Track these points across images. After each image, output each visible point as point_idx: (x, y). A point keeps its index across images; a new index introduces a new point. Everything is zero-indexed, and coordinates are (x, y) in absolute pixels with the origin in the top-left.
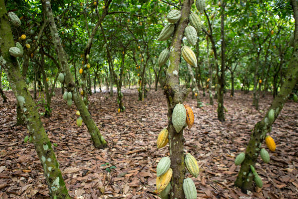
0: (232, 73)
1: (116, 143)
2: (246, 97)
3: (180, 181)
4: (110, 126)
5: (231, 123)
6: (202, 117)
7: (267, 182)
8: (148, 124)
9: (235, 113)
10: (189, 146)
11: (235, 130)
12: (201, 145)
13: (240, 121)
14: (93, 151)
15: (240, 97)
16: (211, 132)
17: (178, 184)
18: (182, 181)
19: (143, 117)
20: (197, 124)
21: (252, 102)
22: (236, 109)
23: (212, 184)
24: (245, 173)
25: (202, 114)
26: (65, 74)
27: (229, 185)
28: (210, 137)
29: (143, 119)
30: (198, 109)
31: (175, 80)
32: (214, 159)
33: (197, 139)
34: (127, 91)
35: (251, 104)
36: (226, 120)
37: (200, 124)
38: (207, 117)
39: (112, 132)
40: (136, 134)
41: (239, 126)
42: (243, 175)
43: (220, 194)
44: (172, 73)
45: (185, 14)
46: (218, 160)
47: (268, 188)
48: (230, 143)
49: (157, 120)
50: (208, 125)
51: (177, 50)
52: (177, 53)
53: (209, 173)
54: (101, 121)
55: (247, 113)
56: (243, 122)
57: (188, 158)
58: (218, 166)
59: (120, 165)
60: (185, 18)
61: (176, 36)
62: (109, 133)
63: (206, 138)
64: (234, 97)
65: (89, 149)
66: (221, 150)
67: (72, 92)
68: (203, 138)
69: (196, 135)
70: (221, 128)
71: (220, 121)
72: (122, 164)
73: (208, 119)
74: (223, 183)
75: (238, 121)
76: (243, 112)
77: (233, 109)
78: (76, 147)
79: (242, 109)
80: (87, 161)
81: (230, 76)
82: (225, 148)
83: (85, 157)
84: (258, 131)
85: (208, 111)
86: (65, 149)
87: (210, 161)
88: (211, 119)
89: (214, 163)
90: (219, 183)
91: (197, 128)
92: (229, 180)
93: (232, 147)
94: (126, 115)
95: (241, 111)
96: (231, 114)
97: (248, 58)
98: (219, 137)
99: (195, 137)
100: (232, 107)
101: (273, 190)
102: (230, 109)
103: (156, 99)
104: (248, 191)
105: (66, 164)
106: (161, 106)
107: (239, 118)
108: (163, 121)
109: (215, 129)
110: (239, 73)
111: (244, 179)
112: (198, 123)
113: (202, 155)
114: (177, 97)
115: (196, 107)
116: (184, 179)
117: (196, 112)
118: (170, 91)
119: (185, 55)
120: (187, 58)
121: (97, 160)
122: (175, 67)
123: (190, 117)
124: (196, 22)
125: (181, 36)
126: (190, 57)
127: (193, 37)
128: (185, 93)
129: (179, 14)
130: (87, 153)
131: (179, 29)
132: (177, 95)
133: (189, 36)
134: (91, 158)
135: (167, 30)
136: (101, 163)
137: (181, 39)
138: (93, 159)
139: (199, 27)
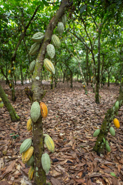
0: (109, 73)
1: (27, 118)
2: (117, 88)
3: (39, 156)
4: (27, 106)
5: (103, 105)
6: (86, 101)
7: (115, 147)
8: (51, 105)
9: (107, 98)
10: (72, 121)
11: (104, 109)
12: (80, 120)
13: (109, 103)
14: (10, 123)
15: (113, 88)
16: (89, 111)
17: (38, 158)
18: (41, 155)
19: (49, 100)
20: (81, 105)
21: (119, 91)
22: (108, 96)
23: (79, 149)
24: (99, 143)
25: (86, 99)
27: (90, 150)
28: (87, 114)
29: (49, 102)
30: (85, 95)
31: (37, 83)
32: (86, 130)
33: (79, 116)
34: (46, 83)
35: (118, 92)
36: (100, 103)
37: (84, 105)
38: (89, 100)
39: (26, 110)
41: (107, 107)
42: (98, 143)
43: (82, 156)
44: (35, 79)
45: (47, 35)
46: (88, 130)
47: (115, 151)
48: (99, 119)
49: (58, 102)
50: (88, 106)
53: (79, 140)
54: (22, 103)
55: (114, 98)
56: (110, 104)
57: (46, 139)
58: (87, 135)
59: (23, 134)
61: (40, 52)
62: (24, 111)
63: (84, 115)
64: (109, 88)
65: (8, 122)
66: (92, 124)
68: (82, 115)
69: (79, 113)
70: (96, 108)
71: (97, 103)
72: (25, 133)
73: (89, 102)
74: (86, 148)
75: (108, 104)
76: (112, 97)
77: (106, 95)
79: (112, 95)
80: (4, 130)
81: (108, 75)
82: (94, 122)
83: (3, 128)
84: (109, 115)
85: (91, 96)
87: (82, 132)
88: (91, 102)
89: (84, 133)
90: (83, 148)
91: (81, 108)
92: (91, 146)
93: (99, 121)
95: (111, 97)
96: (104, 98)
97: (118, 64)
98: (93, 114)
99: (78, 114)
100: (106, 94)
101: (118, 153)
102: (104, 95)
103: (62, 88)
104: (101, 154)
106: (63, 93)
107: (108, 102)
108: (61, 103)
109: (92, 109)
110: (113, 73)
111: (98, 146)
112: (83, 105)
113: (78, 127)
114: (35, 97)
115: (84, 94)
116: (43, 154)
117: (83, 97)
118: (29, 92)
119: (46, 66)
120: (47, 67)
121: (10, 130)
122: (37, 74)
123: (43, 112)
124: (56, 42)
125: (44, 52)
126: (49, 67)
127: (51, 52)
128: (42, 93)
129: (42, 35)
130: (5, 125)
131: (43, 46)
132: (35, 95)
133: (48, 52)
134: (7, 128)
135: (34, 47)
136: (12, 132)
137: (43, 53)
138: (8, 129)
139: (58, 45)
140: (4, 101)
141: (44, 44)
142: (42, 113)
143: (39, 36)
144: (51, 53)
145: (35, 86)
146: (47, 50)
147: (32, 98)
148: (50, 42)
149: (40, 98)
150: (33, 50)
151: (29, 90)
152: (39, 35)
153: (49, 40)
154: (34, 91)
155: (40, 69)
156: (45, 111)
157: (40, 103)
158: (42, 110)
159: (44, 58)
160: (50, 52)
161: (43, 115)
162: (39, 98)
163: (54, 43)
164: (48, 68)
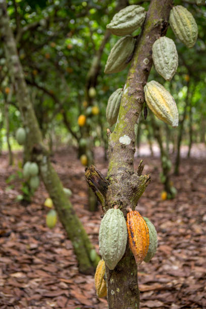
26: (28, 130)
31: (122, 155)
40: (175, 248)
44: (118, 142)
45: (156, 12)
51: (132, 91)
52: (133, 97)
60: (155, 22)
61: (135, 62)
65: (67, 274)
67: (39, 163)
78: (46, 268)
80: (51, 298)
83: (52, 290)
86: (25, 269)
94: (175, 207)
105: (12, 301)
114: (114, 194)
118: (97, 181)
119: (150, 102)
120: (153, 107)
121: (71, 297)
122: (125, 128)
123: (135, 239)
124: (182, 27)
125: (145, 61)
126: (159, 106)
127: (165, 61)
128: (134, 184)
129: (137, 13)
130: (59, 283)
131: (142, 45)
132: (113, 189)
133: (156, 61)
134: (62, 292)
135: (117, 50)
136: (76, 305)
137: (144, 67)
138: (64, 295)
139: (189, 36)
140: (59, 208)
141: (146, 38)
142: (132, 244)
143: (130, 18)
144: (164, 65)
145: (116, 164)
146: (154, 55)
147: (105, 197)
148: (164, 29)
149: (129, 200)
150: (115, 58)
151: (95, 173)
152: (130, 14)
153: (159, 25)
154: (111, 179)
155: (134, 112)
156: (140, 238)
157: (128, 212)
158: (130, 233)
159: (147, 80)
160: (162, 62)
161: (133, 248)
162: (124, 199)
163: (178, 32)
164: (157, 108)
